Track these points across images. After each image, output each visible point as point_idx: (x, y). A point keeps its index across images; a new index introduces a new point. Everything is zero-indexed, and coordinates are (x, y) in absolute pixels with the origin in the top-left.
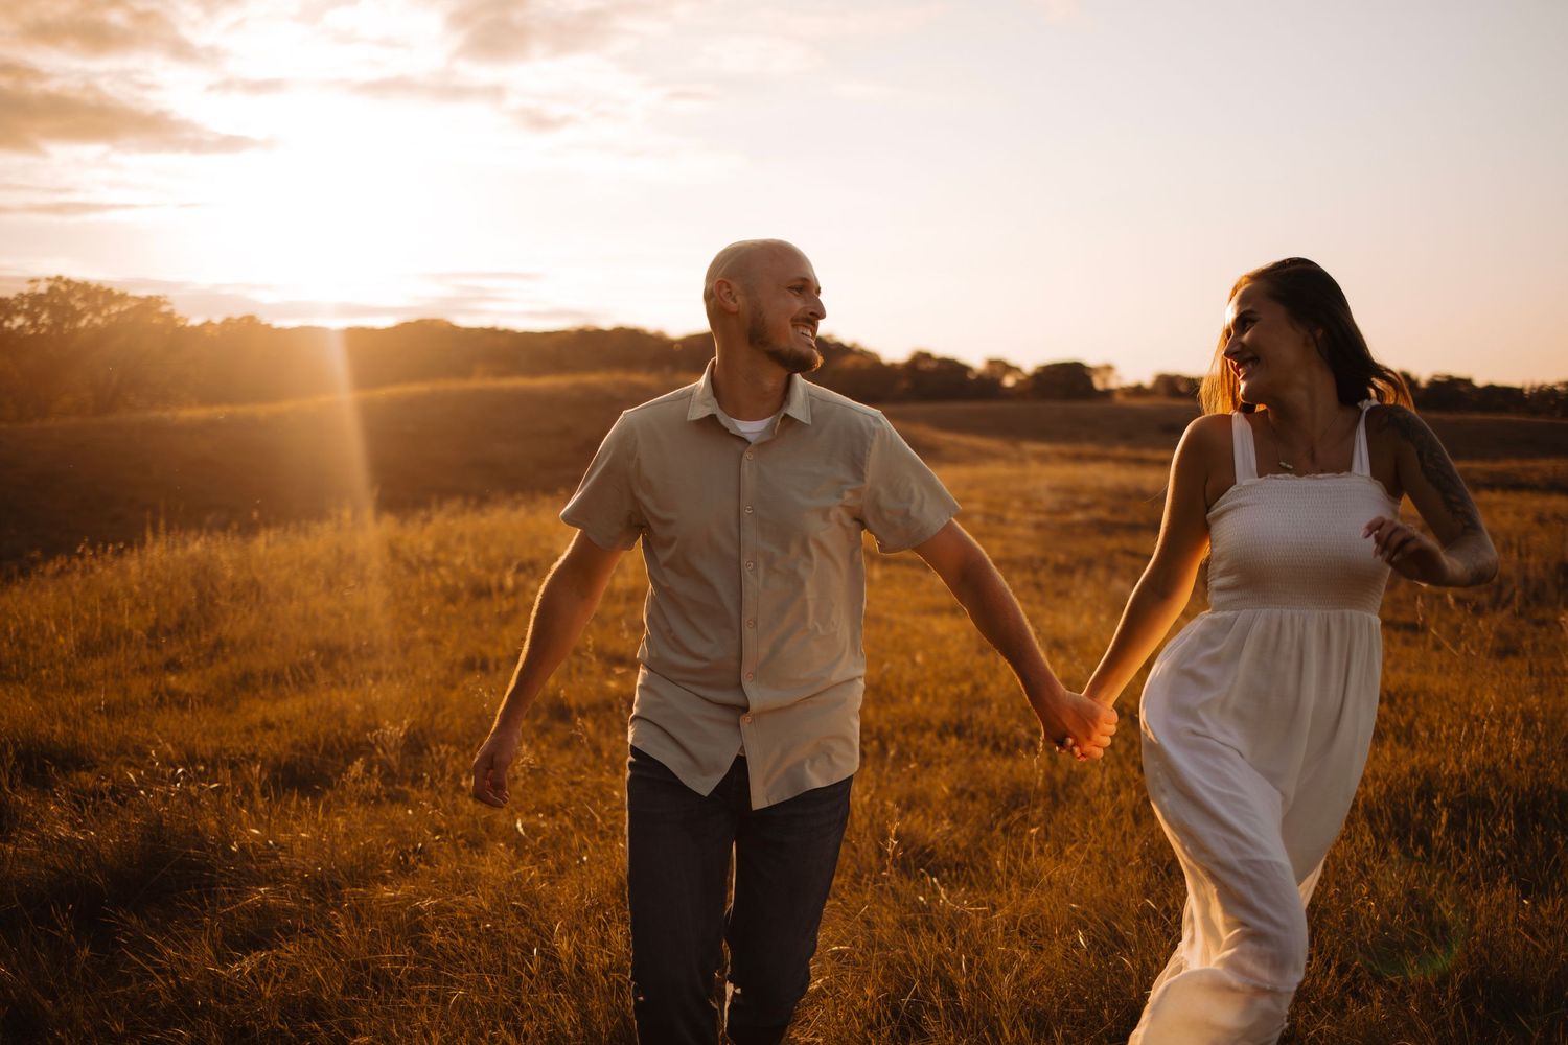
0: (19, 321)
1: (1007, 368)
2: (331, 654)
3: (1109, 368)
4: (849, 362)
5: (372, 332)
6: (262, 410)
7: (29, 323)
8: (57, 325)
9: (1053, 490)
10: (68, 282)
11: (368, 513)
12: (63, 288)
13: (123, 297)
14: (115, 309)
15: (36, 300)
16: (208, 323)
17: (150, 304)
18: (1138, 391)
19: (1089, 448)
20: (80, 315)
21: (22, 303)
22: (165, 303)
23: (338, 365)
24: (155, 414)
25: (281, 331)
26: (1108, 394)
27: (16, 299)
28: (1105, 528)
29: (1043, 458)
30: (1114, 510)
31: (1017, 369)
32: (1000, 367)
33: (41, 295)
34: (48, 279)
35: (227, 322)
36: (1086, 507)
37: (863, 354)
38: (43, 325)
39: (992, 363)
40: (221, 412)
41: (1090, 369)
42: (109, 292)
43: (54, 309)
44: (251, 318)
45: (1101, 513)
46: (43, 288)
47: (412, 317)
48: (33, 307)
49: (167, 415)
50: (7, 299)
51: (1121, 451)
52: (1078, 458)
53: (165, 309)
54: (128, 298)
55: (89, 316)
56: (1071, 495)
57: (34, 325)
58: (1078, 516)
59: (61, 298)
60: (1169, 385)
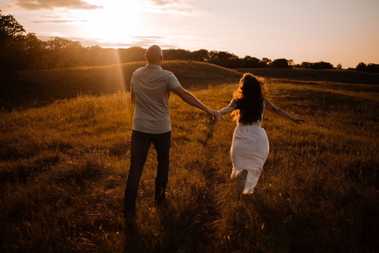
0: (48, 47)
1: (268, 60)
2: (119, 124)
3: (292, 61)
4: (231, 58)
5: (124, 49)
6: (100, 67)
7: (50, 47)
8: (56, 48)
9: (277, 90)
10: (59, 38)
11: (124, 91)
12: (58, 40)
13: (70, 41)
14: (69, 44)
15: (52, 42)
16: (88, 47)
17: (76, 43)
18: (298, 65)
19: (286, 80)
20: (61, 46)
21: (49, 43)
22: (80, 43)
23: (117, 57)
24: (77, 68)
25: (104, 49)
26: (291, 66)
27: (48, 42)
28: (289, 99)
29: (275, 82)
30: (291, 95)
31: (271, 61)
32: (266, 60)
33: (53, 41)
34: (54, 37)
35: (92, 47)
36: (285, 94)
37: (234, 56)
38: (53, 48)
39: (264, 59)
40: (91, 68)
41: (287, 60)
42: (68, 40)
43: (55, 44)
44: (98, 46)
45: (288, 95)
46: (53, 39)
47: (133, 47)
48: (51, 44)
49: (80, 68)
50: (46, 42)
51: (294, 80)
52: (283, 82)
53: (80, 44)
54: (72, 42)
55: (63, 46)
56: (281, 91)
57: (51, 48)
58: (283, 96)
59: (57, 42)
60: (305, 65)
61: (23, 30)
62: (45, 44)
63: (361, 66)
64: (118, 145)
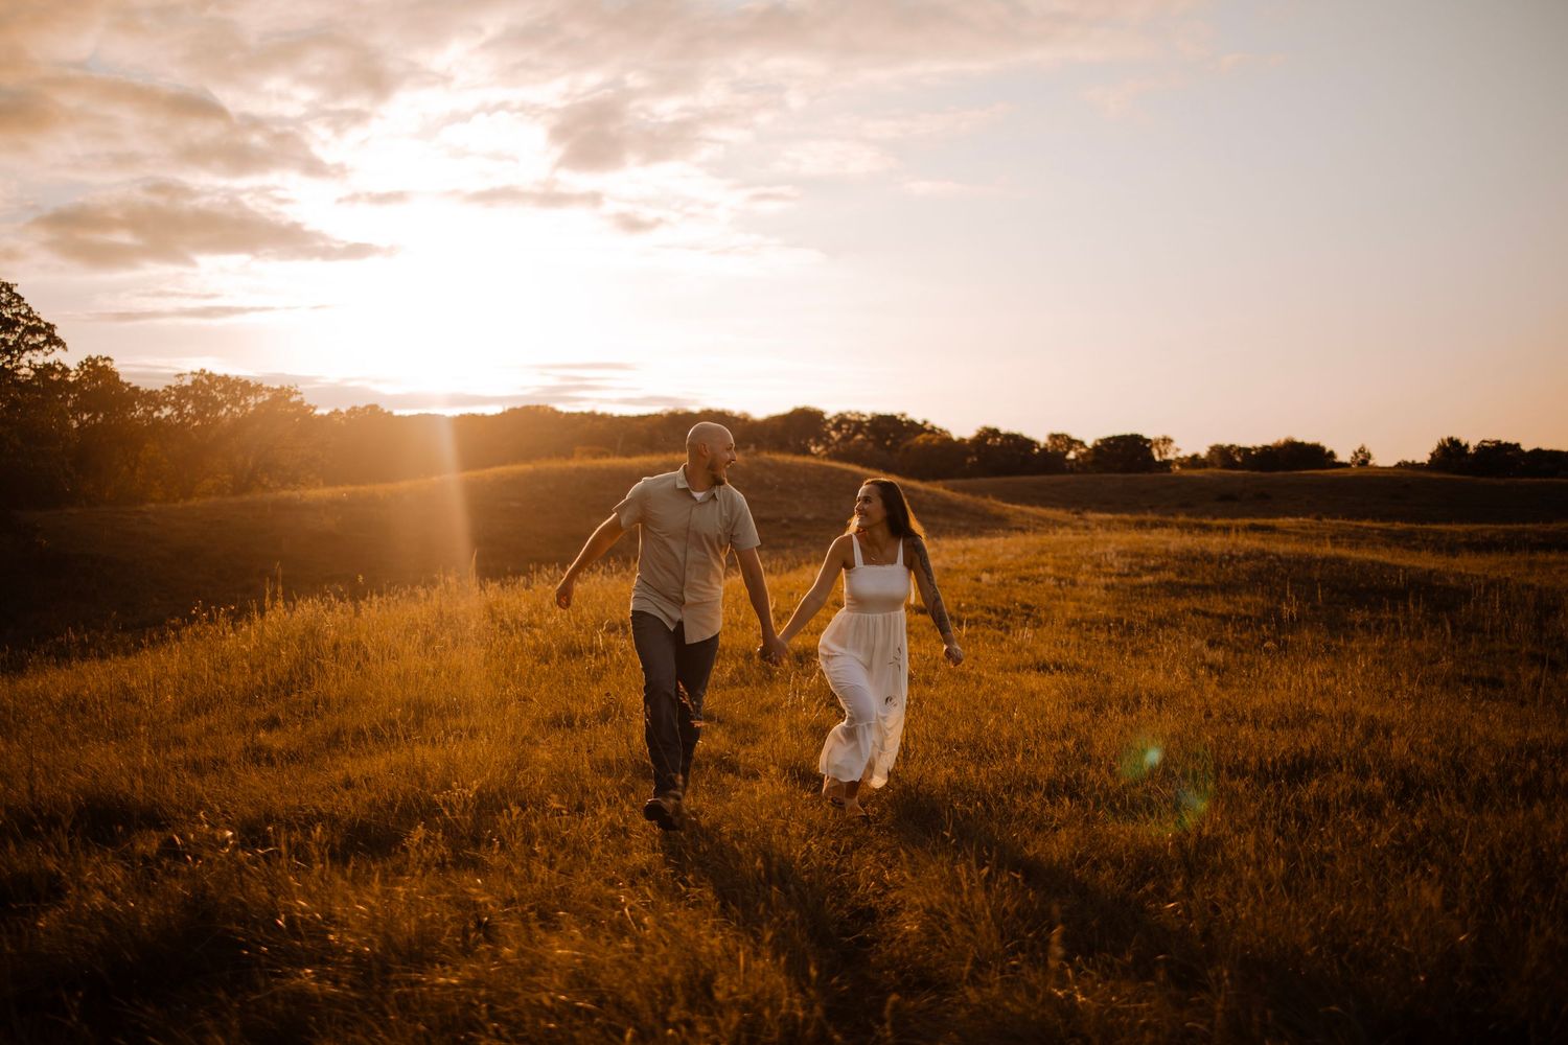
0: (167, 411)
1: (1071, 443)
2: (420, 711)
3: (1167, 441)
4: (920, 439)
5: (483, 417)
6: (380, 489)
7: (175, 413)
8: (200, 415)
9: (1122, 554)
10: (210, 376)
11: (472, 581)
12: (206, 382)
13: (257, 389)
14: (252, 400)
15: (182, 392)
16: (337, 412)
17: (282, 395)
18: (1194, 461)
19: (1151, 517)
20: (220, 405)
21: (170, 395)
22: (296, 393)
23: (447, 448)
24: (285, 493)
25: (400, 417)
26: (1167, 464)
27: (164, 391)
28: (1174, 590)
29: (1108, 526)
30: (1182, 574)
31: (1082, 444)
32: (1063, 441)
33: (187, 386)
34: (193, 373)
35: (353, 411)
36: (1153, 570)
37: (933, 431)
38: (188, 414)
39: (1054, 437)
40: (343, 491)
41: (1149, 441)
42: (246, 385)
43: (196, 398)
44: (374, 407)
45: (1169, 575)
46: (188, 382)
47: (519, 405)
48: (178, 398)
49: (296, 494)
50: (156, 391)
51: (1181, 518)
52: (1140, 525)
53: (294, 399)
54: (263, 389)
55: (229, 406)
56: (1138, 559)
57: (179, 416)
58: (1147, 579)
59: (203, 391)
60: (1224, 456)
61: (53, 341)
62: (152, 399)
63: (1451, 453)
64: (391, 806)
